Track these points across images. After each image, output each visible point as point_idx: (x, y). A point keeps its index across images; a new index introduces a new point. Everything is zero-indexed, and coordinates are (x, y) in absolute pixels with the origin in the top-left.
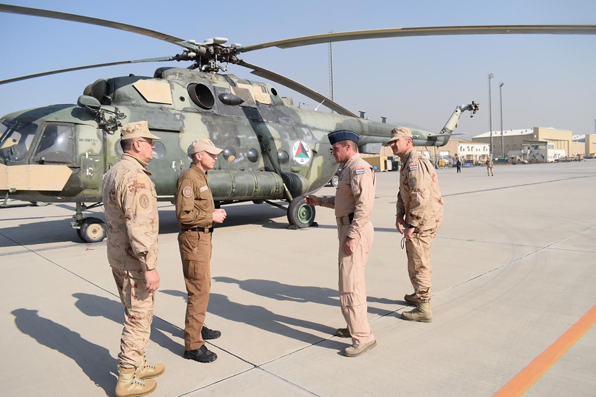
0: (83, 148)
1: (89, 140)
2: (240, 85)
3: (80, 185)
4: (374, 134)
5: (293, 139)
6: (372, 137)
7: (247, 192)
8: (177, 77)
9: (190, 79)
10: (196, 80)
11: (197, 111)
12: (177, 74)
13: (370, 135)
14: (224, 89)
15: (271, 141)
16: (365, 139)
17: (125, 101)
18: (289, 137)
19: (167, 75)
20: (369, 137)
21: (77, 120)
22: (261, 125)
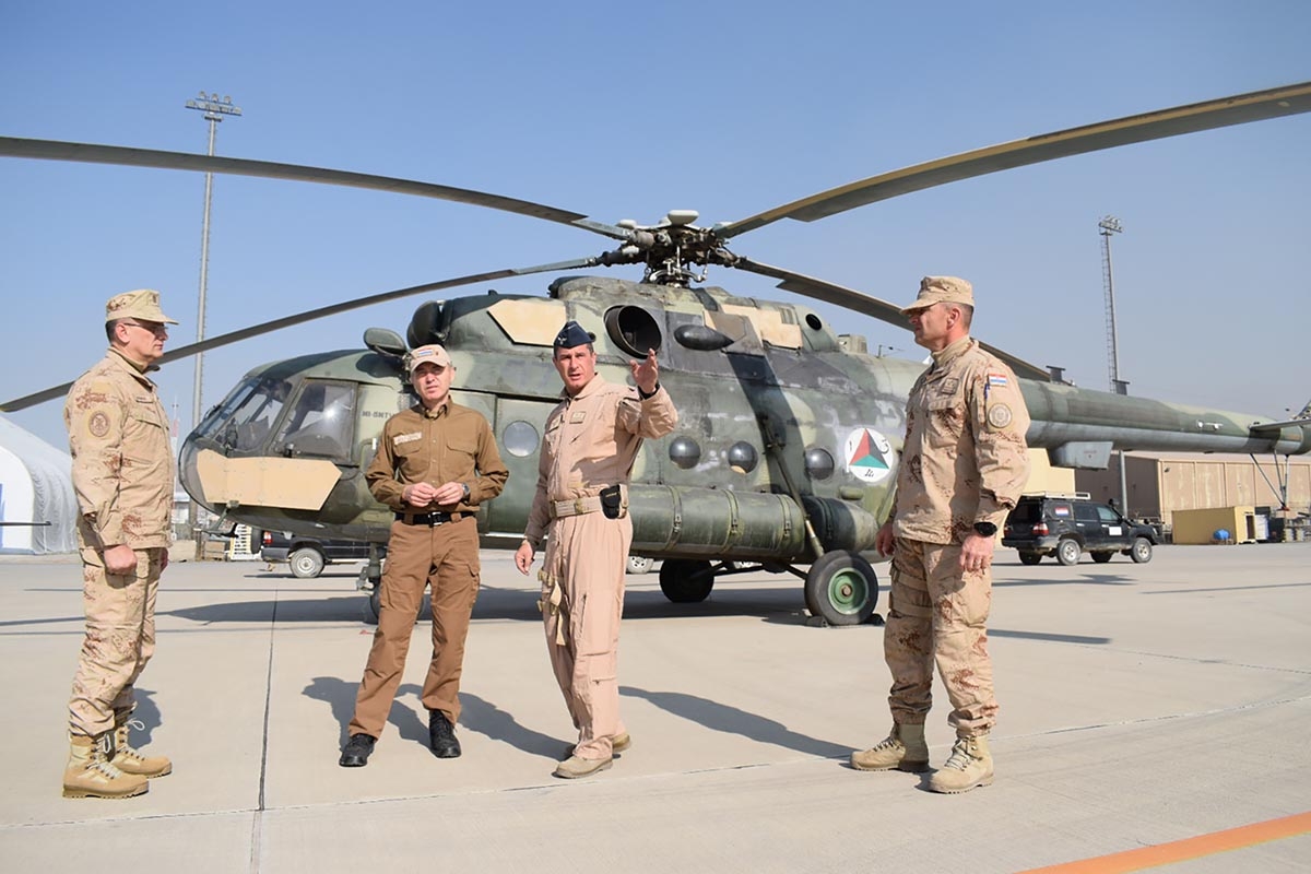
0: (370, 429)
1: (381, 415)
2: (727, 309)
3: (356, 500)
4: (1084, 419)
5: (847, 423)
6: (1080, 427)
7: (710, 535)
8: (588, 294)
9: (615, 298)
10: (628, 299)
11: (618, 361)
12: (589, 290)
13: (1074, 422)
14: (691, 317)
15: (789, 428)
16: (1059, 430)
17: (469, 341)
18: (836, 420)
19: (568, 292)
20: (1071, 425)
21: (365, 377)
22: (769, 393)
